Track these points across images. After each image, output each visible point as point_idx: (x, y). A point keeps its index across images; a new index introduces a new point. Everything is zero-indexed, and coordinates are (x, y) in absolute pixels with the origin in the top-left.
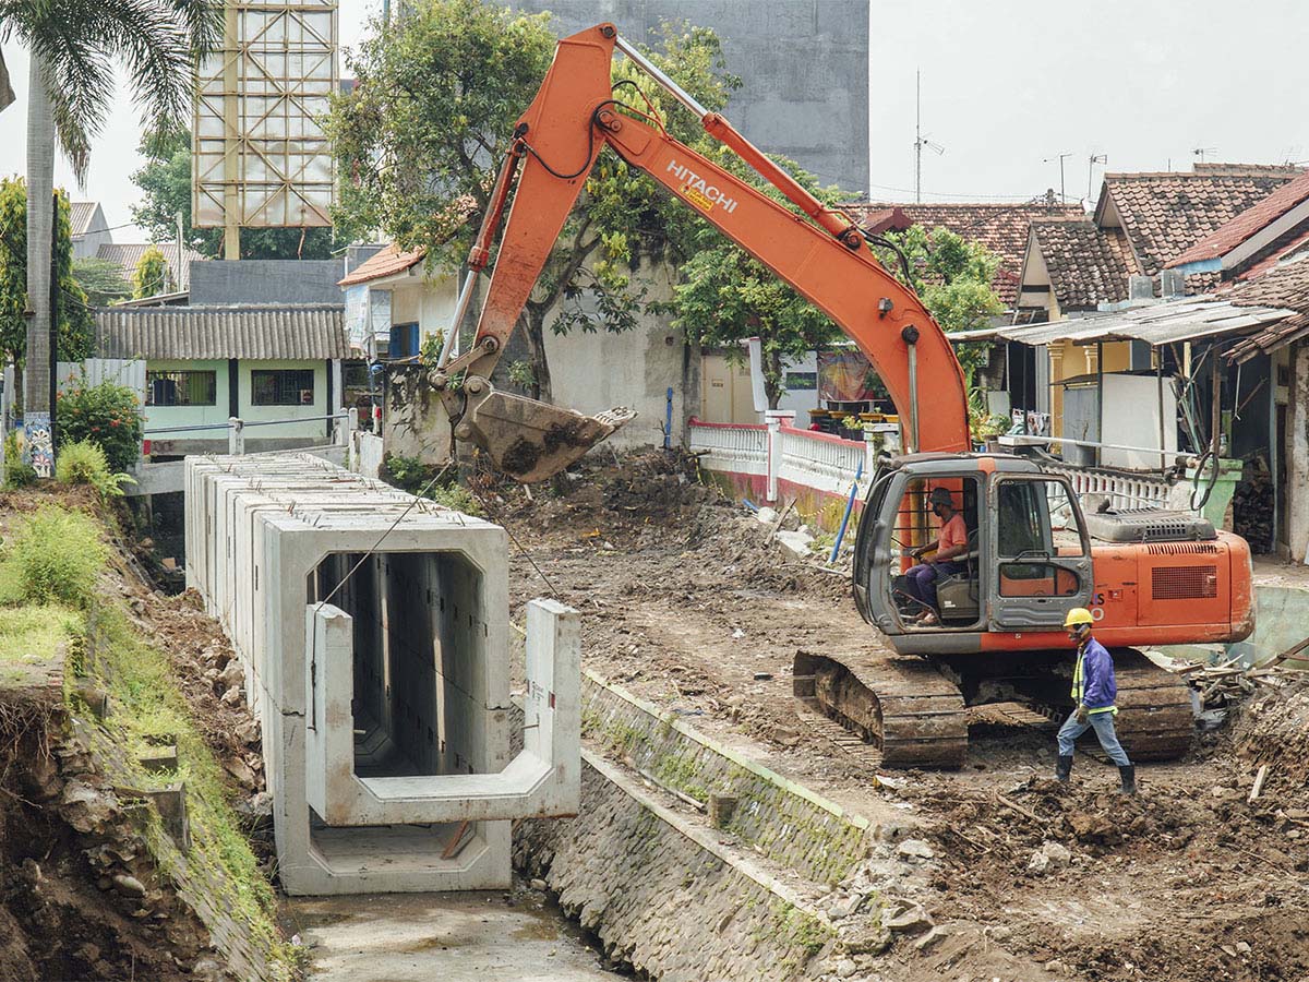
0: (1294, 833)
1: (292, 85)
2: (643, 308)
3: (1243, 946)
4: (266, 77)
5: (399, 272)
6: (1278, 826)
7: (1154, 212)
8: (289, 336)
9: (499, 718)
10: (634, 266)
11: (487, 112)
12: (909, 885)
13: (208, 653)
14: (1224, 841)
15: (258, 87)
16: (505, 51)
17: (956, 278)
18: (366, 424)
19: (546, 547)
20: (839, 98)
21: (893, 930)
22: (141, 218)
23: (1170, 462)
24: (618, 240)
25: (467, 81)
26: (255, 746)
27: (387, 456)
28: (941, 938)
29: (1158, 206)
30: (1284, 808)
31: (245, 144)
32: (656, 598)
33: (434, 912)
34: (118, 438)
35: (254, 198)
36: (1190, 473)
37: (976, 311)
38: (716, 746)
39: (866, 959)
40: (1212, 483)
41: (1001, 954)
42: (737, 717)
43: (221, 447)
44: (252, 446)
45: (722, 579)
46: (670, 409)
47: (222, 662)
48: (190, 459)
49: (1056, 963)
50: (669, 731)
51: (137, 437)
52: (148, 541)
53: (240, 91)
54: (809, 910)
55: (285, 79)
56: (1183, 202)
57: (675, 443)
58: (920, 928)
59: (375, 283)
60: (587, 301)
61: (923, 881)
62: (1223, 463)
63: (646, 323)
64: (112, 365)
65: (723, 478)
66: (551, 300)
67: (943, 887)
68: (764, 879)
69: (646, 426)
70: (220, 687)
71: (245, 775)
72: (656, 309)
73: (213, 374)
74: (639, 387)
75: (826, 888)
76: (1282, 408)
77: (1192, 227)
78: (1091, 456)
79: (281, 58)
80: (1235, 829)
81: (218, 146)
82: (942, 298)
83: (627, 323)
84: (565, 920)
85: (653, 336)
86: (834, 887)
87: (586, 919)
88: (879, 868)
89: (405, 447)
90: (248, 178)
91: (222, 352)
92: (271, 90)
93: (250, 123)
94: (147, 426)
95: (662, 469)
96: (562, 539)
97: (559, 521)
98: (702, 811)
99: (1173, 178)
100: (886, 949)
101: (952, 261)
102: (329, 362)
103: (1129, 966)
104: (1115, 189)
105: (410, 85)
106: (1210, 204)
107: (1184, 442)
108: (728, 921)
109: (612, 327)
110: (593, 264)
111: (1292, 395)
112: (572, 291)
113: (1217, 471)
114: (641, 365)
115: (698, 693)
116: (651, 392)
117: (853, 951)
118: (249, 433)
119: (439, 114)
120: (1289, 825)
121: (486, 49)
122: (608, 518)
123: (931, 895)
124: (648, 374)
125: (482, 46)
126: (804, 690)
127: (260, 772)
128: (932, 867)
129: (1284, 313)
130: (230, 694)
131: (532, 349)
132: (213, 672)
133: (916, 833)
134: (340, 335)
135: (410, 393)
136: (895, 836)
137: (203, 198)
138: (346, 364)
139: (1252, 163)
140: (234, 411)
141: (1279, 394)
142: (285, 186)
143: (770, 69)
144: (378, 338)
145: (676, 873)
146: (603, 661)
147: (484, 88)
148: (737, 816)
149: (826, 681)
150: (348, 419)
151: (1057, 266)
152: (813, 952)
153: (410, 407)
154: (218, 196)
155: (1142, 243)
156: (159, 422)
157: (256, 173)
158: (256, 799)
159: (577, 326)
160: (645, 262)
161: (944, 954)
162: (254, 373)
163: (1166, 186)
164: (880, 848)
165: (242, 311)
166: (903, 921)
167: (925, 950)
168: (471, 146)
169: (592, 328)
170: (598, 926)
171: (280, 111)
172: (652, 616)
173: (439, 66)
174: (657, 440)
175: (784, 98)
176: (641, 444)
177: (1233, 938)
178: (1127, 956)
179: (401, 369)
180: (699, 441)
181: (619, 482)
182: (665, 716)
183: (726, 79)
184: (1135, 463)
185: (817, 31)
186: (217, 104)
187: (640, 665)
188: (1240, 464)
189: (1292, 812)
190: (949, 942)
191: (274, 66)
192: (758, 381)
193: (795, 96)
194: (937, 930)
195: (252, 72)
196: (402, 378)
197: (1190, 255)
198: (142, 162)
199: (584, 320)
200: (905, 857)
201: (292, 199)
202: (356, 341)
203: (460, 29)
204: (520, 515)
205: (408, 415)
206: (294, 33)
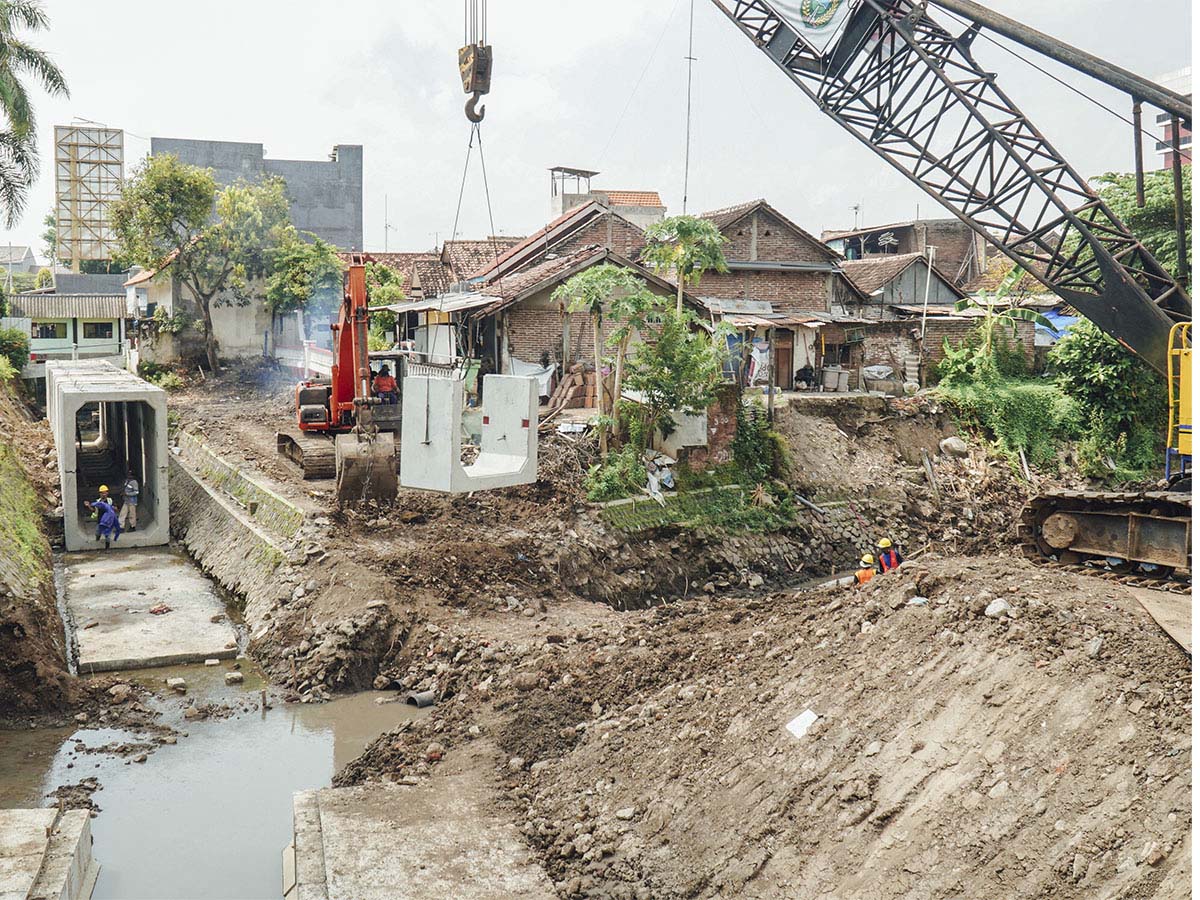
0: (483, 512)
1: (103, 197)
2: (253, 297)
3: (453, 558)
4: (91, 193)
5: (146, 280)
6: (477, 509)
7: (464, 257)
8: (101, 308)
9: (163, 472)
10: (250, 278)
11: (182, 211)
12: (318, 537)
13: (42, 447)
14: (454, 515)
15: (87, 197)
16: (189, 184)
17: (386, 284)
18: (133, 347)
19: (209, 399)
20: (350, 207)
21: (308, 555)
22: (46, 254)
23: (453, 361)
24: (240, 267)
25: (173, 198)
26: (58, 487)
27: (140, 360)
28: (328, 557)
29: (466, 254)
30: (481, 502)
31: (82, 223)
32: (247, 419)
33: (130, 556)
34: (18, 353)
35: (86, 247)
36: (459, 365)
37: (393, 299)
38: (252, 481)
39: (298, 568)
40: (468, 369)
41: (351, 563)
42: (264, 469)
43: (68, 357)
44: (82, 356)
45: (279, 412)
46: (266, 339)
47: (48, 451)
48: (48, 362)
49: (374, 566)
50: (237, 476)
51: (27, 352)
52: (33, 399)
53: (78, 198)
54: (277, 548)
55: (100, 194)
56: (477, 252)
57: (269, 354)
58: (320, 553)
59: (137, 285)
60: (229, 294)
61: (324, 534)
62: (473, 361)
63: (255, 303)
64: (15, 320)
65: (288, 369)
66: (213, 293)
67: (332, 537)
68: (263, 536)
69: (256, 346)
70: (45, 462)
71: (52, 499)
72: (259, 297)
73: (65, 324)
74: (253, 330)
75: (285, 539)
76: (498, 338)
77: (479, 263)
78: (424, 359)
79: (97, 184)
80: (460, 511)
81: (69, 223)
82: (379, 292)
83: (246, 303)
84: (190, 557)
85: (259, 309)
86: (288, 538)
87: (197, 557)
88: (306, 530)
89: (149, 357)
90: (83, 238)
91: (70, 315)
92: (94, 199)
93: (83, 214)
94: (32, 348)
95: (262, 365)
96: (216, 396)
97: (216, 388)
98: (245, 508)
99: (473, 243)
100: (306, 563)
101: (385, 276)
102: (119, 319)
103: (404, 567)
104: (448, 247)
105: (147, 198)
106: (487, 253)
107: (458, 353)
108: (248, 554)
109: (240, 305)
110: (231, 278)
111: (502, 333)
112: (222, 289)
113: (470, 364)
114: (254, 321)
115: (252, 460)
116: (258, 332)
117: (293, 564)
118: (81, 351)
119: (159, 211)
120: (482, 508)
121: (181, 183)
122: (237, 386)
123: (327, 540)
124: (256, 325)
125: (179, 182)
126: (281, 450)
127: (60, 498)
128: (328, 528)
129: (498, 299)
130: (50, 465)
131: (204, 314)
132: (42, 455)
133: (323, 515)
134: (125, 307)
135: (151, 333)
136: (314, 516)
137: (62, 246)
138: (127, 320)
139: (512, 236)
140: (75, 341)
141: (498, 332)
142: (100, 241)
143: (319, 194)
144: (141, 309)
145: (232, 535)
146: (217, 447)
147: (180, 201)
148: (257, 510)
149: (288, 445)
150: (127, 343)
151: (424, 279)
152: (277, 565)
153: (150, 339)
154: (69, 245)
155: (458, 269)
156: (38, 345)
157: (87, 235)
158: (57, 510)
159: (225, 304)
160: (255, 277)
161: (329, 564)
162: (85, 324)
163: (470, 245)
164: (307, 521)
165: (79, 296)
166: (312, 551)
167: (321, 563)
168: (175, 225)
169: (231, 305)
170: (201, 559)
171: (97, 208)
172: (243, 428)
173: (158, 191)
174: (260, 353)
175: (325, 206)
176: (254, 355)
177: (449, 554)
178: (404, 563)
179: (146, 323)
180: (279, 353)
181: (243, 371)
182: (236, 469)
183: (290, 199)
184: (441, 361)
185: (340, 178)
186: (68, 204)
187: (232, 448)
188: (480, 361)
189: (484, 503)
190: (330, 559)
191: (95, 188)
192: (301, 328)
193: (331, 205)
194: (326, 555)
195: (84, 190)
196: (147, 326)
197: (477, 274)
198: (46, 229)
199: (228, 302)
200: (318, 525)
201: (104, 247)
202: (131, 310)
203: (168, 174)
204: (199, 385)
205: (149, 343)
206: (103, 173)
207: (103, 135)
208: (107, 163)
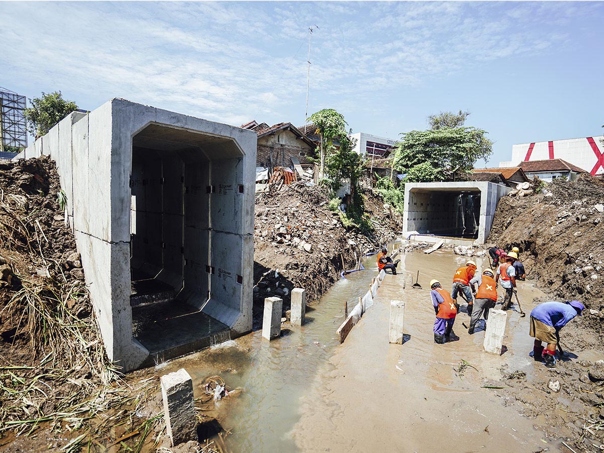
207: (15, 97)
208: (18, 109)
